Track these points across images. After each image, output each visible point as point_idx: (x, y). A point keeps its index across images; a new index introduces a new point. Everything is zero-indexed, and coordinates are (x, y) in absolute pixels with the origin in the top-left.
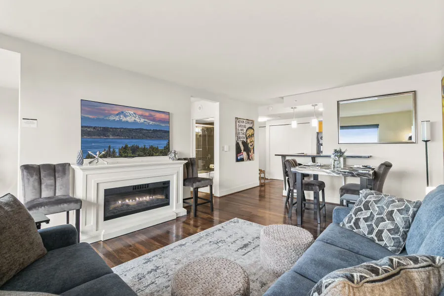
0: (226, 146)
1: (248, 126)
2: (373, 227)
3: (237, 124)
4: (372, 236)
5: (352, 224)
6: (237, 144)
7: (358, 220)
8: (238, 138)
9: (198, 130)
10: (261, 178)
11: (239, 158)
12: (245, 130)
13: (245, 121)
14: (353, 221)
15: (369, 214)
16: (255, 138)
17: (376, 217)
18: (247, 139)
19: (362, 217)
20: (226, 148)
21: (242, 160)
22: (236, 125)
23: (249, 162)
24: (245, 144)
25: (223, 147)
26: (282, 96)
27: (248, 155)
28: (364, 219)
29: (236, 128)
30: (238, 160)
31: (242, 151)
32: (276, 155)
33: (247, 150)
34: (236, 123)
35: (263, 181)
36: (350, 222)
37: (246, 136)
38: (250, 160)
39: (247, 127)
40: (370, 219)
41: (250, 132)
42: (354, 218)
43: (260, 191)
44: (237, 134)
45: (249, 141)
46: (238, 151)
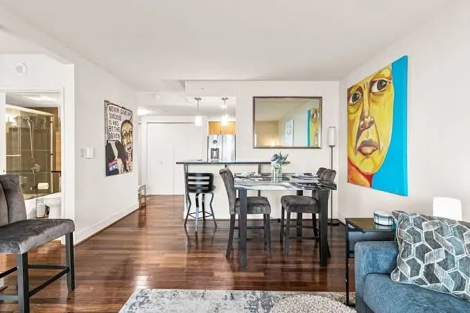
0: (88, 149)
1: (125, 118)
2: (462, 278)
3: (108, 112)
4: (465, 292)
5: (421, 275)
6: (108, 147)
7: (429, 268)
8: (110, 136)
9: (12, 117)
10: (140, 197)
11: (111, 169)
12: (120, 123)
13: (120, 109)
14: (422, 270)
15: (443, 256)
16: (134, 138)
17: (457, 258)
18: (123, 138)
19: (435, 261)
20: (89, 153)
21: (116, 172)
22: (106, 115)
23: (125, 174)
24: (120, 146)
25: (82, 150)
26: (182, 79)
27: (125, 164)
28: (439, 264)
29: (106, 119)
30: (109, 173)
31: (116, 158)
32: (177, 163)
33: (123, 156)
34: (106, 110)
35: (143, 200)
36: (418, 274)
37: (121, 133)
38: (127, 171)
39: (123, 120)
40: (449, 262)
41: (127, 128)
42: (423, 266)
43: (140, 216)
44: (108, 130)
45: (125, 143)
46: (110, 158)
